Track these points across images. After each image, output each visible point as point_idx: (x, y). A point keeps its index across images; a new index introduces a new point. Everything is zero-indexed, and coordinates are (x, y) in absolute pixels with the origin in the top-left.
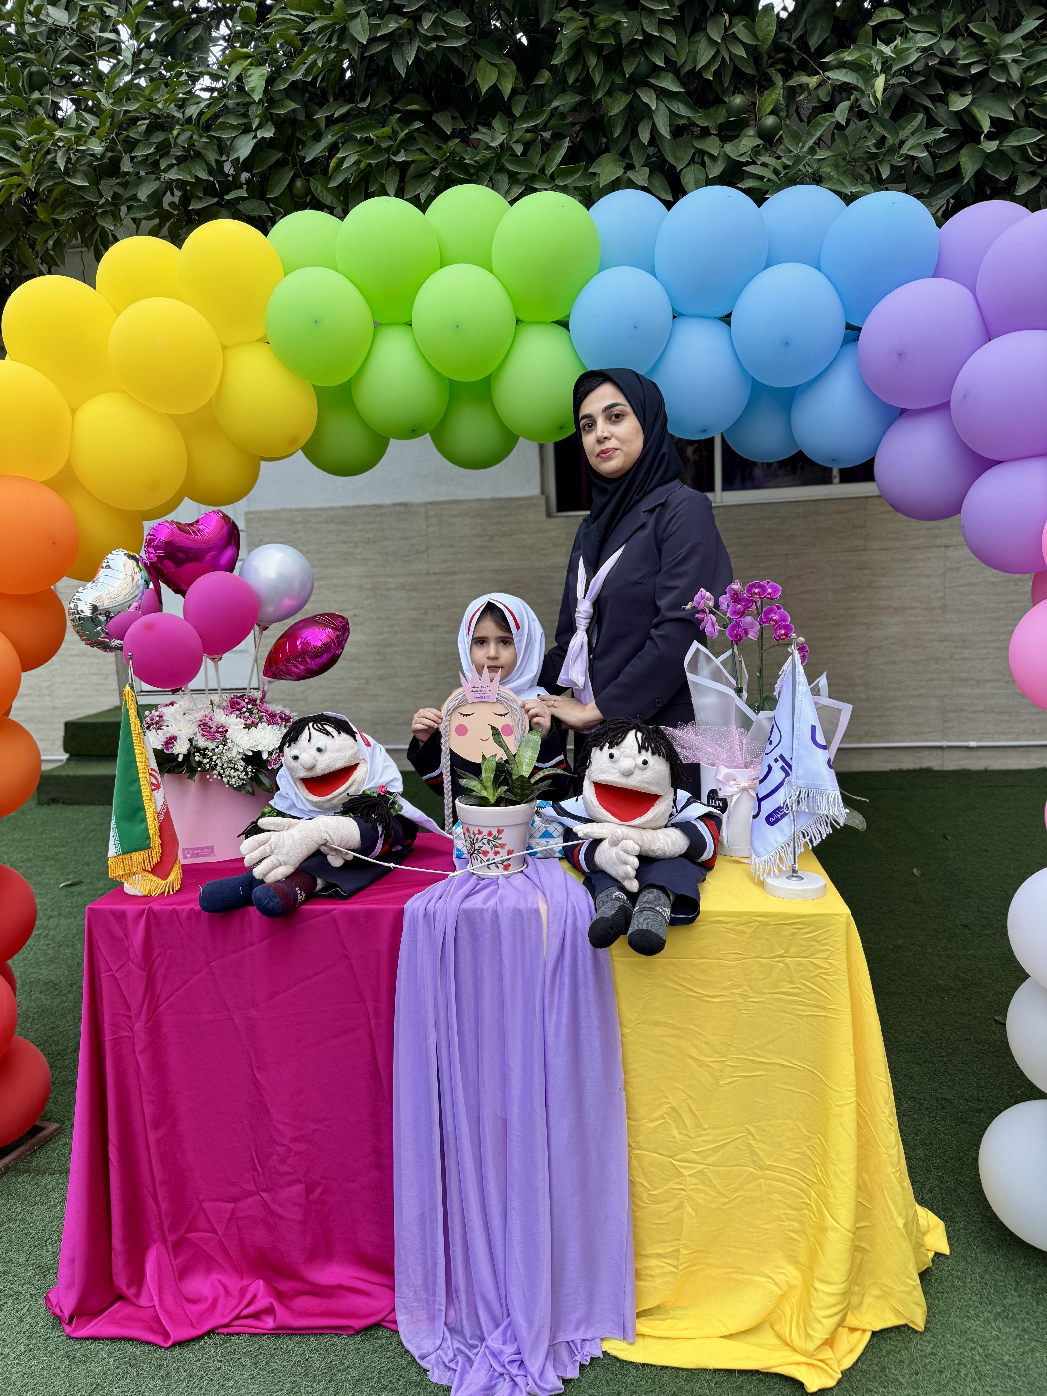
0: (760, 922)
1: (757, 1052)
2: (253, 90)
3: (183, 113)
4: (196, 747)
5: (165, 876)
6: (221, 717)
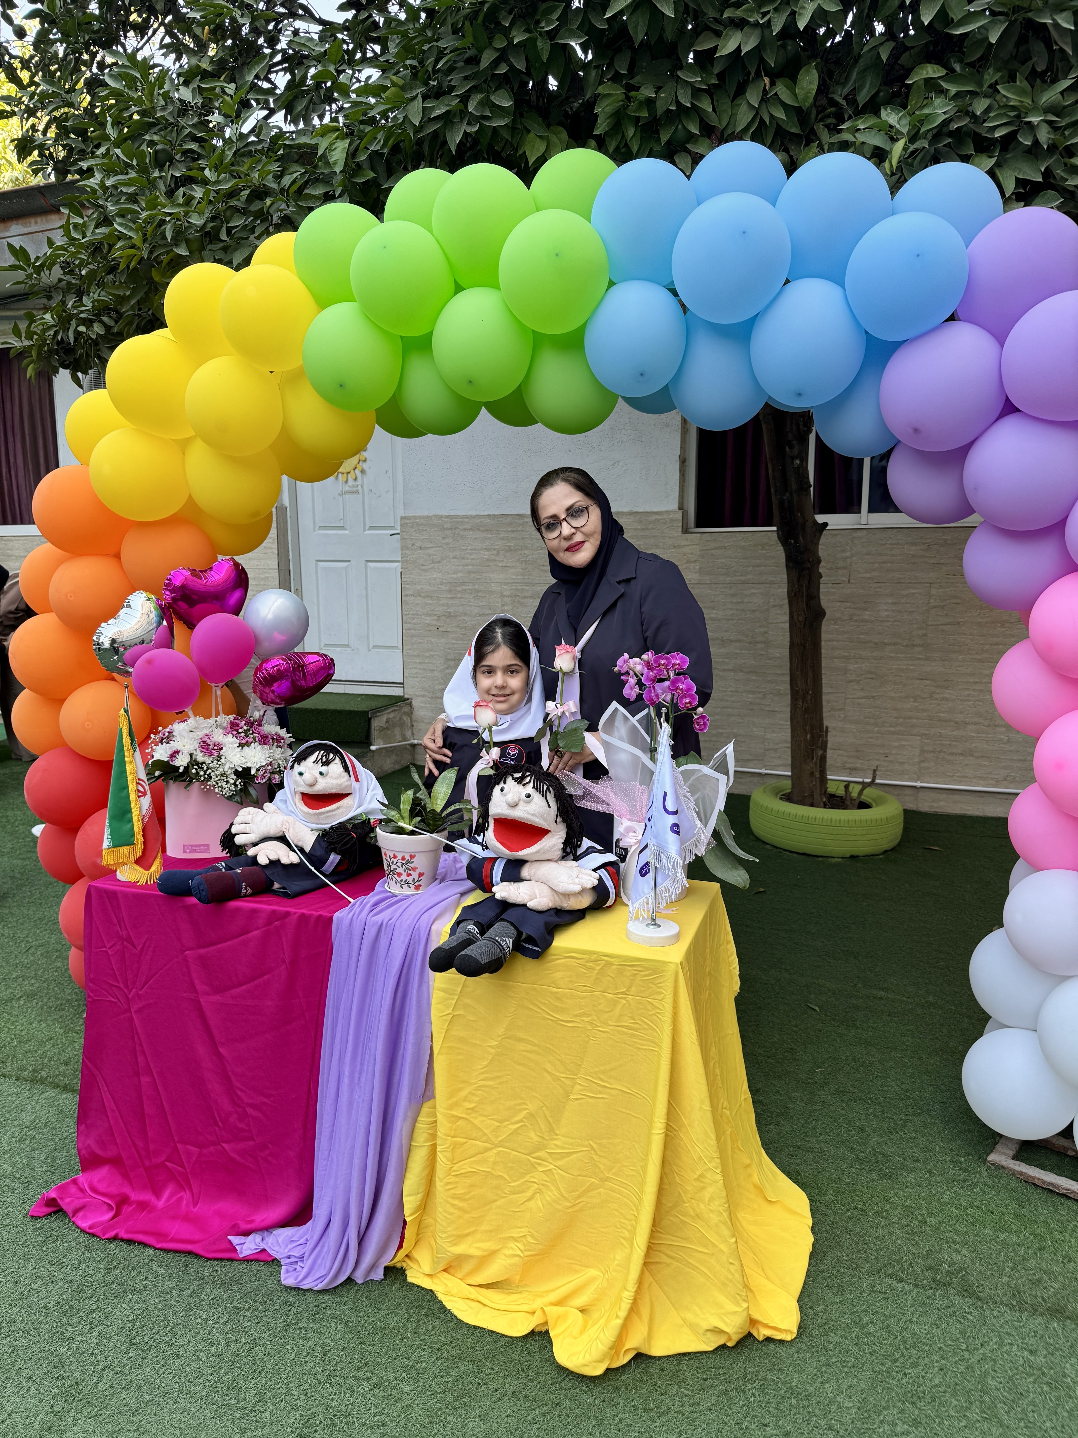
0: (606, 961)
1: (602, 1077)
2: (335, 163)
3: (279, 183)
4: (195, 761)
5: (147, 868)
6: (219, 736)
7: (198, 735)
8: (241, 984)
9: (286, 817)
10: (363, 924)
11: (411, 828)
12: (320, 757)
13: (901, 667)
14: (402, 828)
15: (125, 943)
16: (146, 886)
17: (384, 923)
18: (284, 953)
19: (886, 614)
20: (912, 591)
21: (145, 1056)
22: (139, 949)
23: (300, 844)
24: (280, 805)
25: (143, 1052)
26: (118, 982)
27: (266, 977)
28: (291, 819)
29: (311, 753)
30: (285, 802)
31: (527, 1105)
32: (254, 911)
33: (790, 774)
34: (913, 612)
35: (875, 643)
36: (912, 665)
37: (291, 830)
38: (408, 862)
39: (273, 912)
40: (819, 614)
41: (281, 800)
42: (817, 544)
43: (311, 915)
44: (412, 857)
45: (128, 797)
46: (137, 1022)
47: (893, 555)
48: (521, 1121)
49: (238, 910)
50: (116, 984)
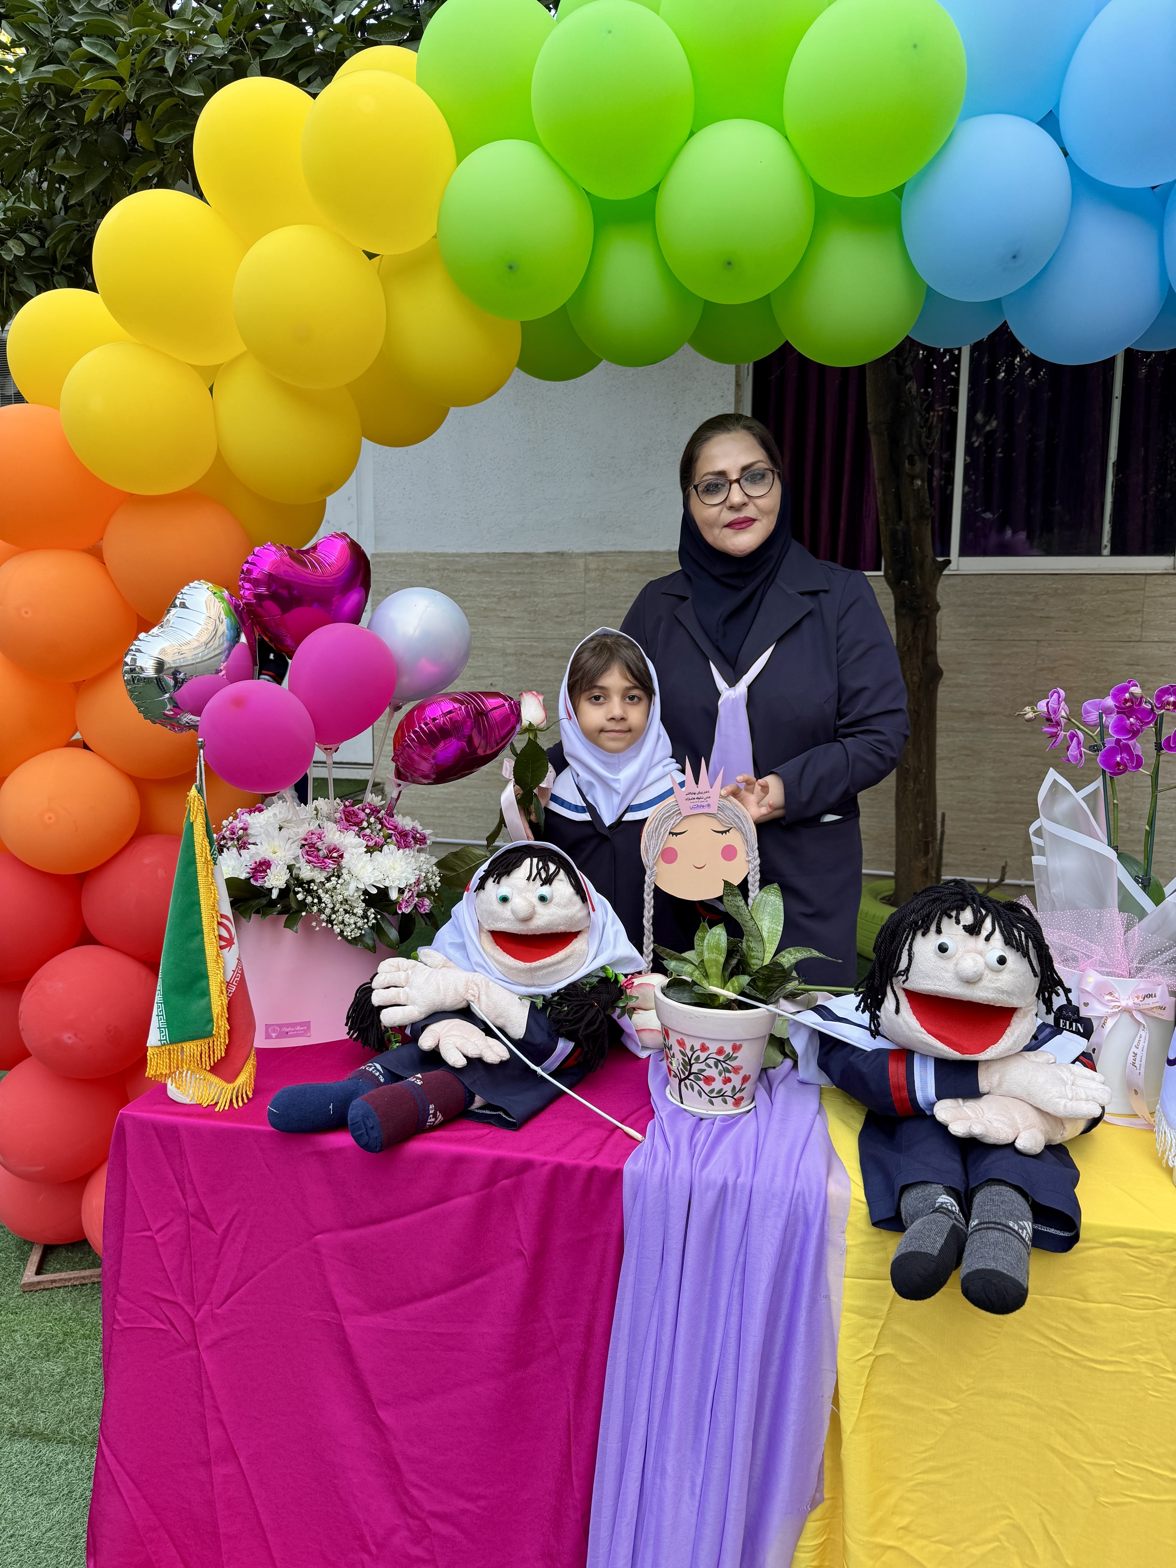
4: (297, 879)
5: (230, 1078)
6: (334, 835)
7: (297, 834)
8: (427, 1296)
9: (470, 975)
10: (687, 1186)
11: (733, 996)
12: (535, 871)
13: (1003, 741)
14: (715, 996)
15: (192, 1221)
16: (231, 1113)
17: (730, 1183)
18: (520, 1239)
19: (985, 677)
20: (1015, 650)
21: (224, 1428)
22: (219, 1232)
23: (499, 1022)
24: (451, 951)
25: (221, 1422)
26: (175, 1294)
27: (478, 1282)
28: (479, 977)
29: (517, 864)
30: (463, 947)
31: (1008, 1509)
32: (459, 1160)
33: (892, 873)
34: (1016, 675)
35: (972, 713)
36: (1016, 739)
37: (483, 998)
38: (729, 1058)
39: (498, 1162)
40: (934, 674)
41: (451, 944)
42: (936, 586)
43: (576, 1168)
44: (736, 1048)
45: (202, 950)
46: (209, 1367)
47: (992, 607)
48: (996, 1539)
49: (427, 1158)
50: (169, 1297)
